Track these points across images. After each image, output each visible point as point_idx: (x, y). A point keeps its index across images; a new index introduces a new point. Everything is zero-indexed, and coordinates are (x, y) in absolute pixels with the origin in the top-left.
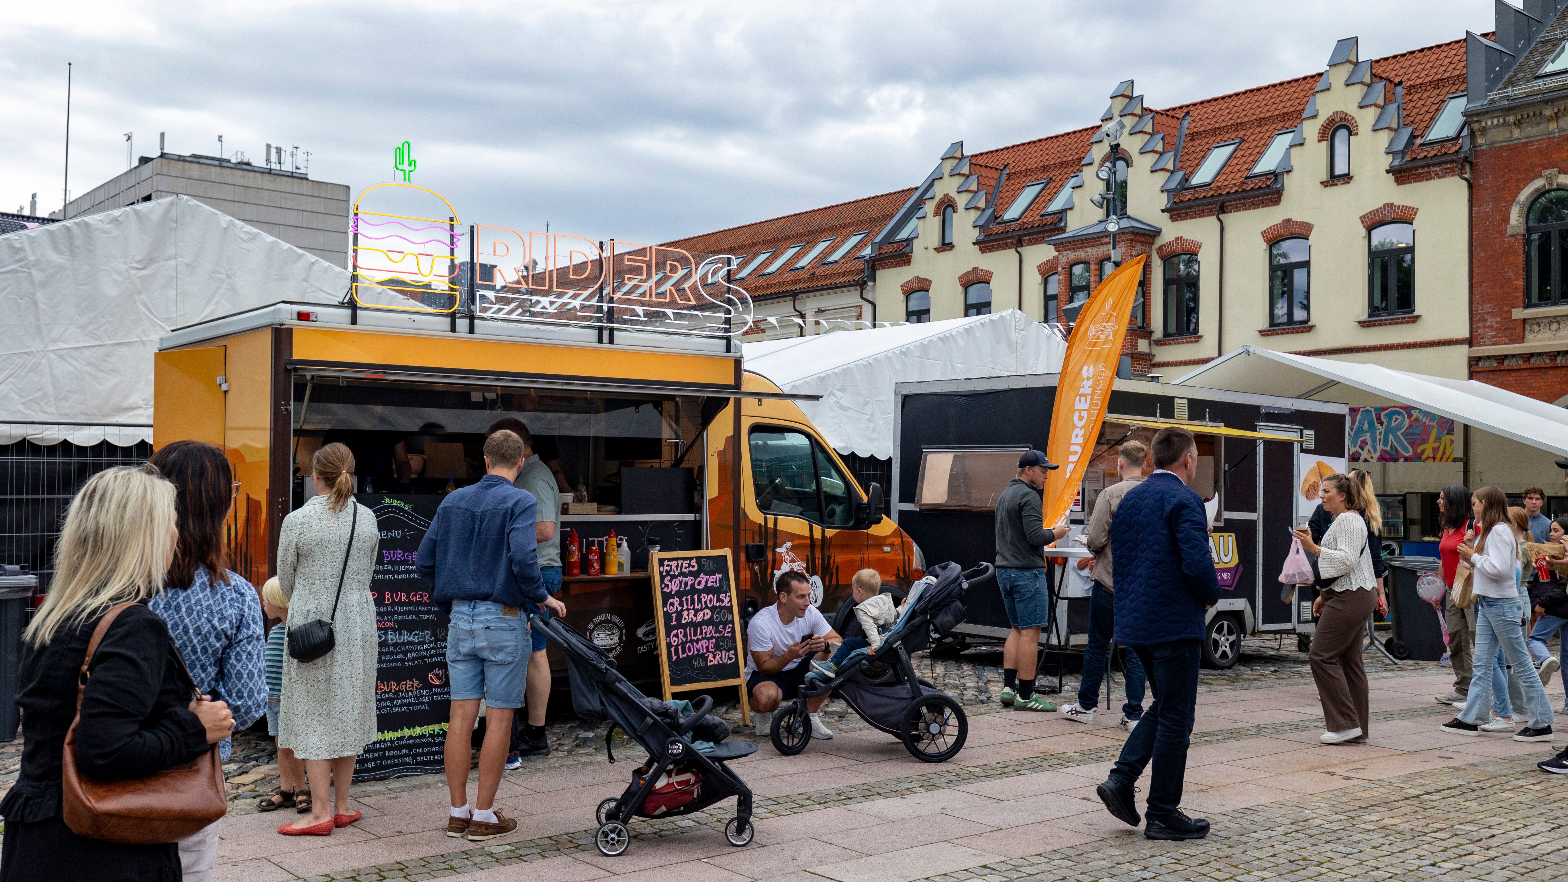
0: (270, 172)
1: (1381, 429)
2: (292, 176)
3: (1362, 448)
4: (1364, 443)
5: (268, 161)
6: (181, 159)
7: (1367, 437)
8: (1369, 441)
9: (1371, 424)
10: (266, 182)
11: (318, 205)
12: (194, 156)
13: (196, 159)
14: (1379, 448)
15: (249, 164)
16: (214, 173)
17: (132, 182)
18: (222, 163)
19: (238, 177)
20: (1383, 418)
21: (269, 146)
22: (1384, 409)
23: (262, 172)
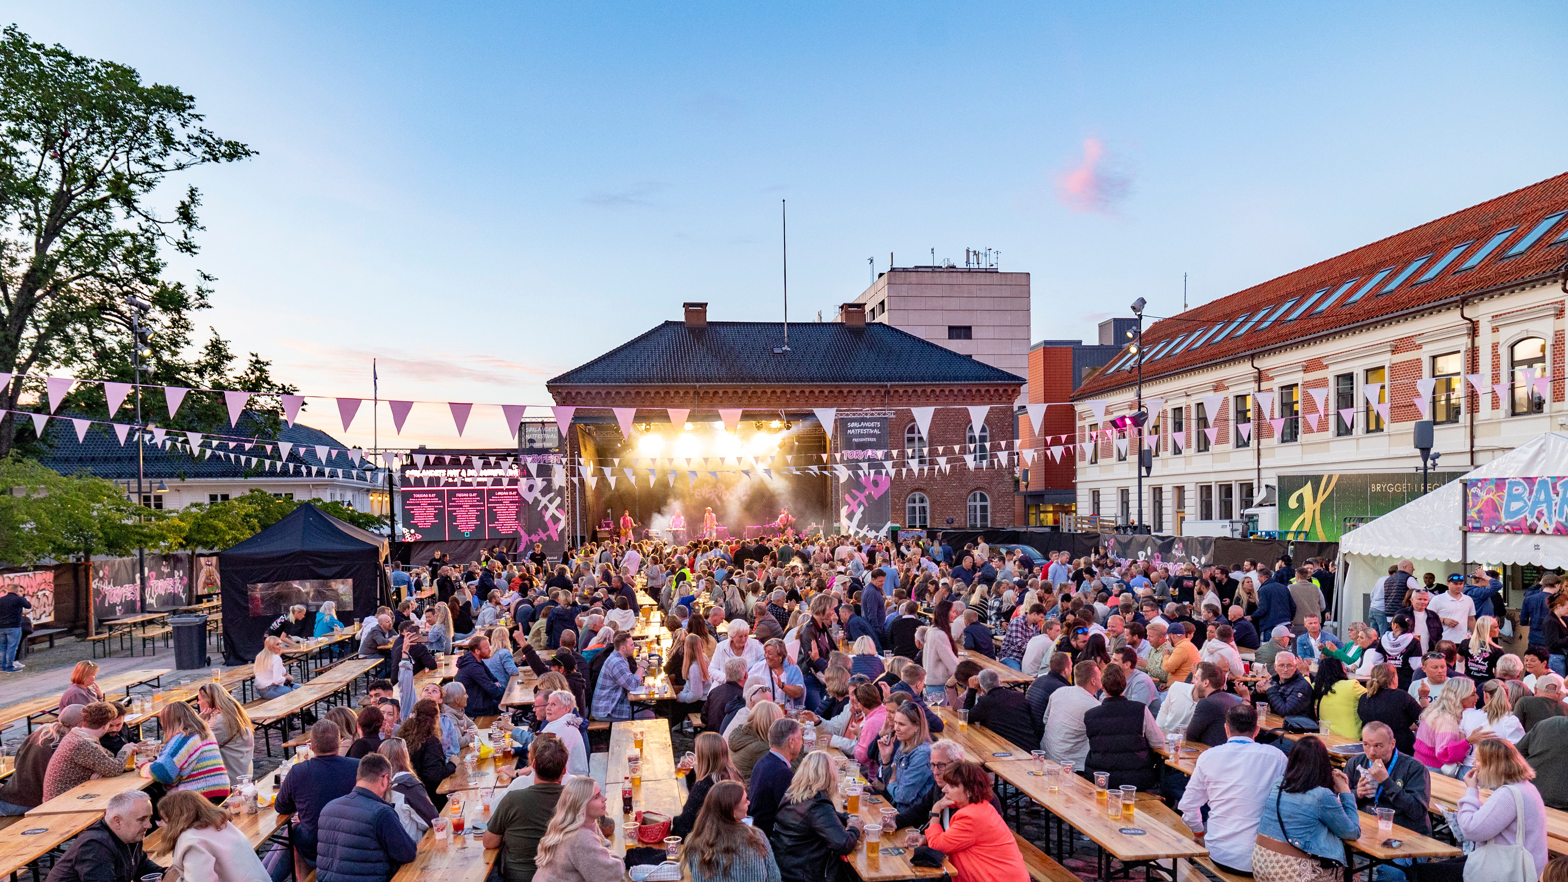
0: (970, 271)
1: (1558, 500)
2: (986, 271)
3: (1539, 519)
4: (1541, 513)
5: (968, 262)
6: (905, 270)
7: (1543, 507)
8: (1545, 512)
9: (1547, 494)
10: (965, 279)
11: (1006, 292)
12: (916, 267)
13: (917, 269)
14: (1555, 519)
15: (954, 267)
16: (927, 277)
17: (872, 293)
18: (934, 269)
19: (944, 278)
20: (1559, 488)
21: (968, 251)
22: (1559, 478)
23: (962, 272)
